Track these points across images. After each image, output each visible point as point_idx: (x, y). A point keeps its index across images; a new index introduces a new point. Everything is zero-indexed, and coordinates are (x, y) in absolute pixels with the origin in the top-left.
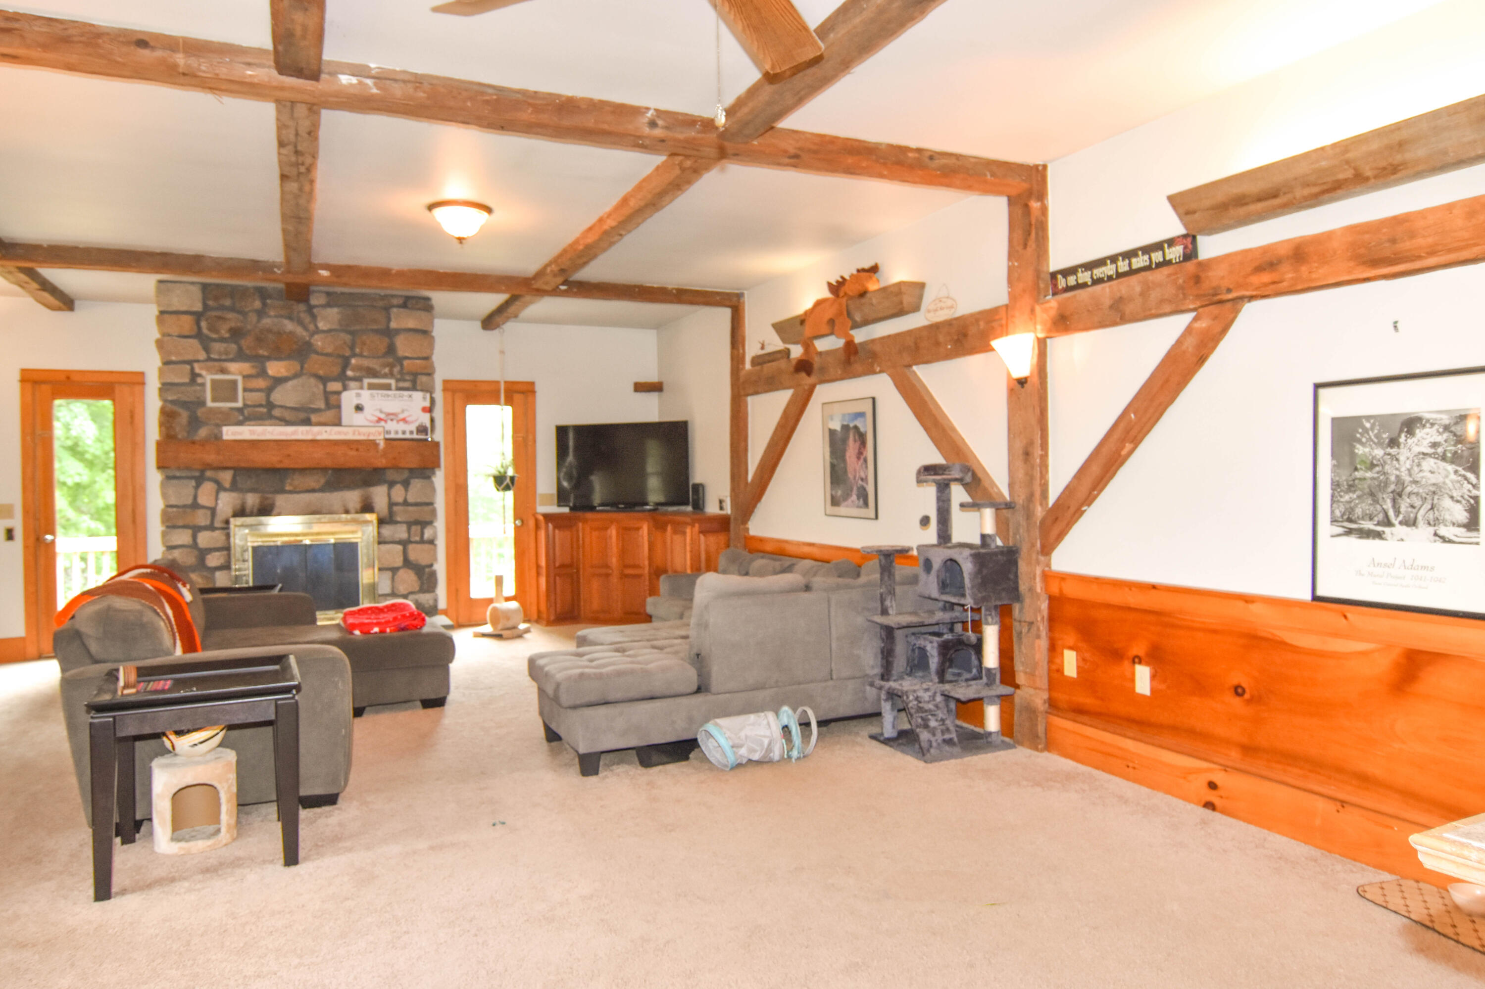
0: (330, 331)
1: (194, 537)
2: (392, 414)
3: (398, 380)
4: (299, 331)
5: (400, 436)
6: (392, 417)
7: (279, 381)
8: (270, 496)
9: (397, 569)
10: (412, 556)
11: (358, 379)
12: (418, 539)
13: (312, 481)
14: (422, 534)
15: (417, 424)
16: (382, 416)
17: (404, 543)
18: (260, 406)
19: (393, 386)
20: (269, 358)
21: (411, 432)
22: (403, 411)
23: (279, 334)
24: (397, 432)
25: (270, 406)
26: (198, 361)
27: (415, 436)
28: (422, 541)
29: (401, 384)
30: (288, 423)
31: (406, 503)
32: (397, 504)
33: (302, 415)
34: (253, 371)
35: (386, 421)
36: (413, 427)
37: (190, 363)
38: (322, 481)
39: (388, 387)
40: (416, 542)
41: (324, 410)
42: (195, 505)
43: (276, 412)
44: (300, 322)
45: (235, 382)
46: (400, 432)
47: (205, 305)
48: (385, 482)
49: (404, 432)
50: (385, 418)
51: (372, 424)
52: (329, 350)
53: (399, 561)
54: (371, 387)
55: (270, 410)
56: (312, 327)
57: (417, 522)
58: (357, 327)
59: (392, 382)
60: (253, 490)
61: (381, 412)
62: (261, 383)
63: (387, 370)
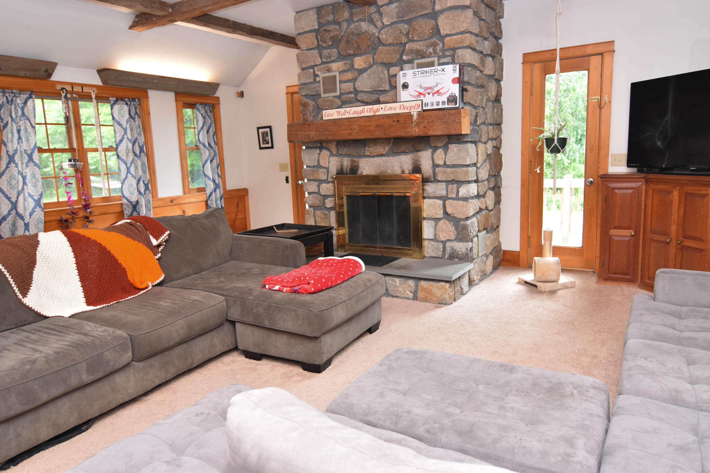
0: (392, 24)
1: (319, 187)
2: (429, 88)
3: (439, 58)
4: (372, 29)
5: (435, 107)
6: (429, 91)
7: (361, 71)
8: (356, 159)
9: (440, 219)
10: (449, 210)
11: (410, 62)
12: (454, 196)
13: (381, 149)
14: (458, 192)
15: (448, 95)
16: (422, 91)
17: (444, 199)
18: (350, 93)
19: (436, 63)
20: (355, 55)
21: (444, 103)
22: (437, 85)
23: (359, 35)
24: (432, 104)
25: (356, 92)
26: (316, 65)
27: (446, 106)
28: (458, 198)
29: (442, 60)
30: (367, 103)
31: (445, 165)
32: (438, 166)
33: (375, 97)
34: (345, 68)
35: (424, 95)
36: (444, 98)
37: (312, 67)
38: (387, 148)
39: (432, 64)
40: (452, 199)
41: (390, 91)
42: (319, 166)
43: (360, 97)
44: (371, 21)
45: (335, 77)
46: (435, 104)
47: (320, 24)
48: (431, 147)
49: (438, 104)
50: (424, 93)
51: (415, 99)
52: (390, 41)
53: (440, 214)
54: (420, 66)
55: (356, 95)
56: (379, 24)
57: (453, 181)
58: (411, 16)
59: (436, 59)
60: (347, 155)
61: (421, 87)
62: (349, 75)
63: (431, 50)
